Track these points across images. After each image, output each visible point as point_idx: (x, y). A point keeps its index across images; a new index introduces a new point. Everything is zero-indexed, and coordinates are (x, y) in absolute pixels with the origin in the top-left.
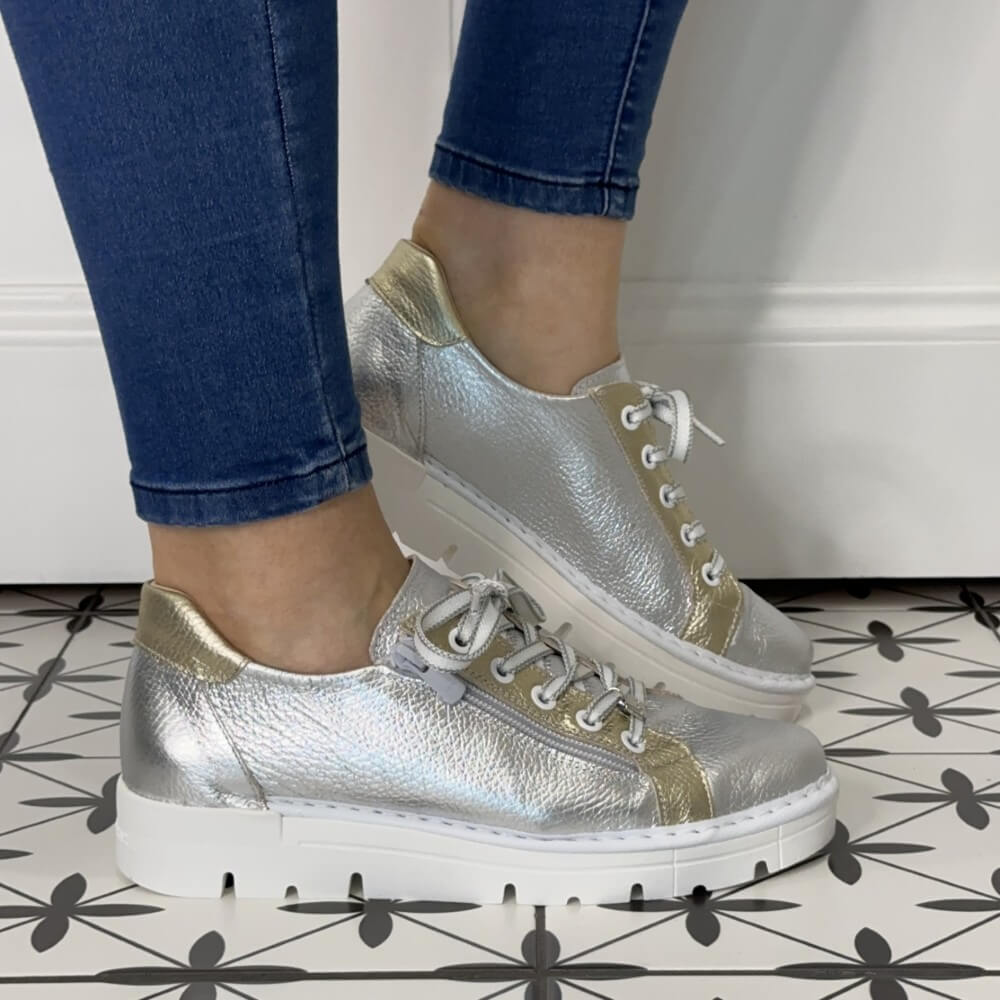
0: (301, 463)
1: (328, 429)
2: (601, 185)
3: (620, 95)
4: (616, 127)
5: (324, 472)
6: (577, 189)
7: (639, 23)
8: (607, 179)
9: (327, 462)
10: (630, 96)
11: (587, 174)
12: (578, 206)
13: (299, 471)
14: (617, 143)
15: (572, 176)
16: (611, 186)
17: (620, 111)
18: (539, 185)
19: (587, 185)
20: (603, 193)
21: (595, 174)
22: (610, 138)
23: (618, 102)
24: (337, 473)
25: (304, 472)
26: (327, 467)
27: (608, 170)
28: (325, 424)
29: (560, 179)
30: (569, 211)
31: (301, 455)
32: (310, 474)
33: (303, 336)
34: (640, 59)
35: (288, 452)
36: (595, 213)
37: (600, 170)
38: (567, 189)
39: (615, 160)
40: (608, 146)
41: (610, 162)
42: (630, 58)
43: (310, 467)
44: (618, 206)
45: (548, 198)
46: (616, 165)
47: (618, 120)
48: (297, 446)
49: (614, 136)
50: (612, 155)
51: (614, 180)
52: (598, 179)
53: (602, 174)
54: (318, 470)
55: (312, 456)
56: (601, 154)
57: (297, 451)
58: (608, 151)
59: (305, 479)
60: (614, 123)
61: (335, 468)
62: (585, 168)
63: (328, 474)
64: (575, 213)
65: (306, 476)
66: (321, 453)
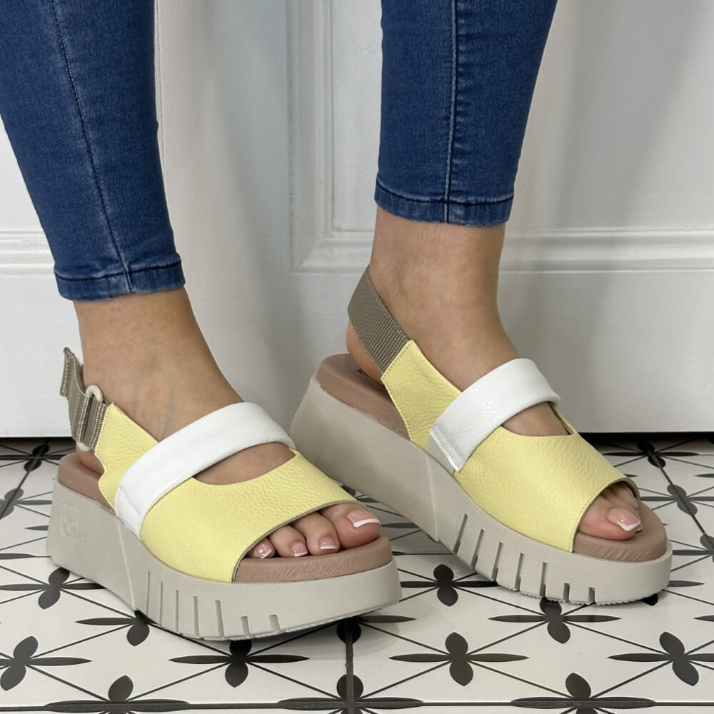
0: (97, 271)
1: (113, 252)
2: (442, 201)
3: (448, 139)
4: (448, 162)
5: (109, 278)
6: (426, 204)
7: (451, 88)
8: (446, 198)
9: (112, 273)
10: (455, 139)
11: (432, 194)
12: (428, 216)
13: (94, 275)
14: (451, 172)
15: (422, 195)
16: (449, 202)
17: (450, 151)
18: (405, 201)
19: (433, 201)
20: (444, 208)
21: (437, 194)
22: (446, 169)
23: (447, 144)
24: (120, 281)
25: (98, 277)
26: (112, 275)
27: (446, 192)
28: (110, 248)
29: (415, 197)
30: (423, 219)
31: (97, 266)
32: (101, 278)
33: (90, 192)
34: (457, 114)
35: (89, 262)
36: (441, 221)
37: (442, 191)
38: (419, 204)
39: (450, 185)
40: (445, 174)
41: (447, 186)
42: (450, 113)
43: (100, 274)
44: (456, 216)
45: (411, 210)
46: (453, 188)
47: (449, 157)
48: (95, 259)
49: (448, 169)
50: (447, 181)
51: (451, 198)
52: (440, 198)
53: (444, 194)
54: (106, 276)
55: (104, 268)
56: (441, 180)
57: (95, 262)
58: (445, 179)
59: (99, 280)
60: (447, 159)
61: (118, 277)
62: (431, 190)
63: (113, 280)
64: (428, 221)
65: (99, 279)
66: (109, 267)
